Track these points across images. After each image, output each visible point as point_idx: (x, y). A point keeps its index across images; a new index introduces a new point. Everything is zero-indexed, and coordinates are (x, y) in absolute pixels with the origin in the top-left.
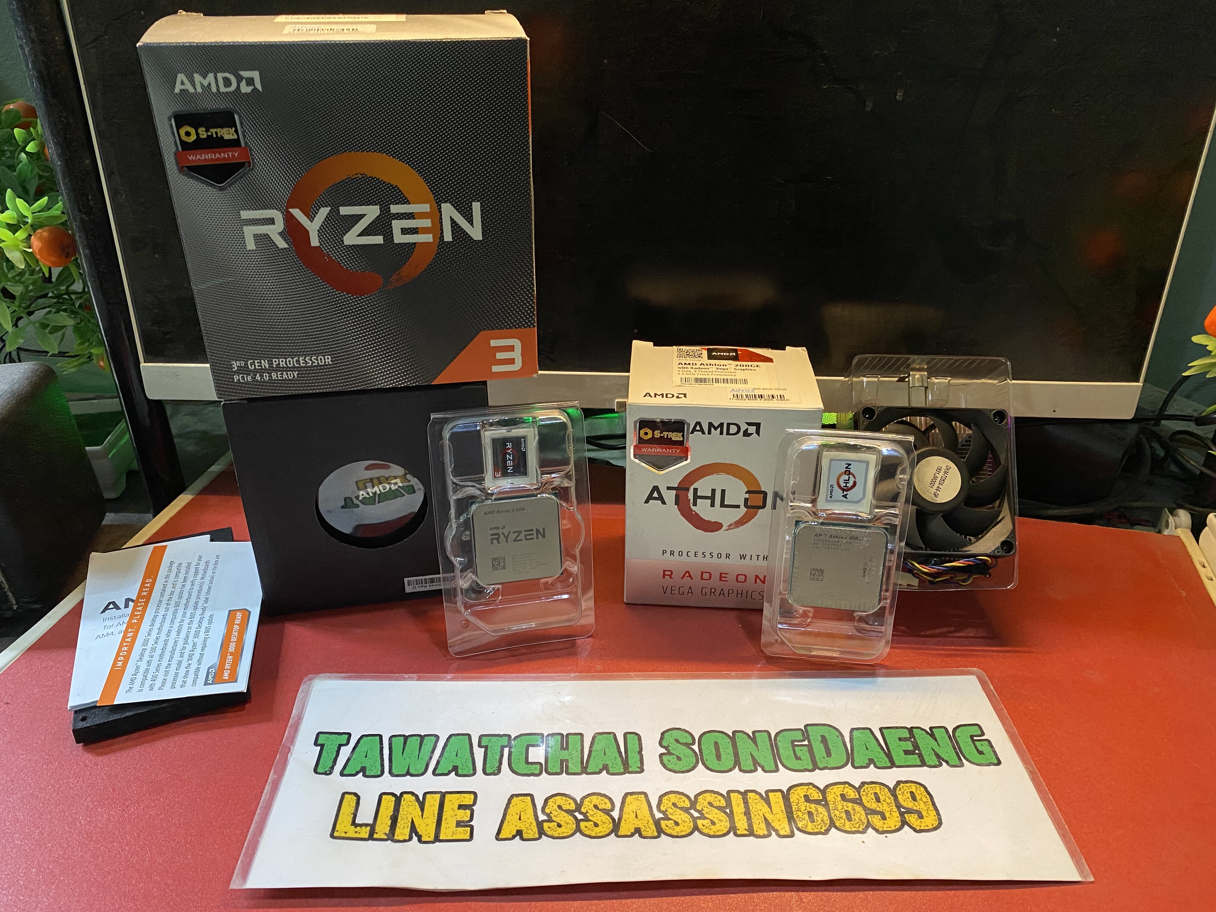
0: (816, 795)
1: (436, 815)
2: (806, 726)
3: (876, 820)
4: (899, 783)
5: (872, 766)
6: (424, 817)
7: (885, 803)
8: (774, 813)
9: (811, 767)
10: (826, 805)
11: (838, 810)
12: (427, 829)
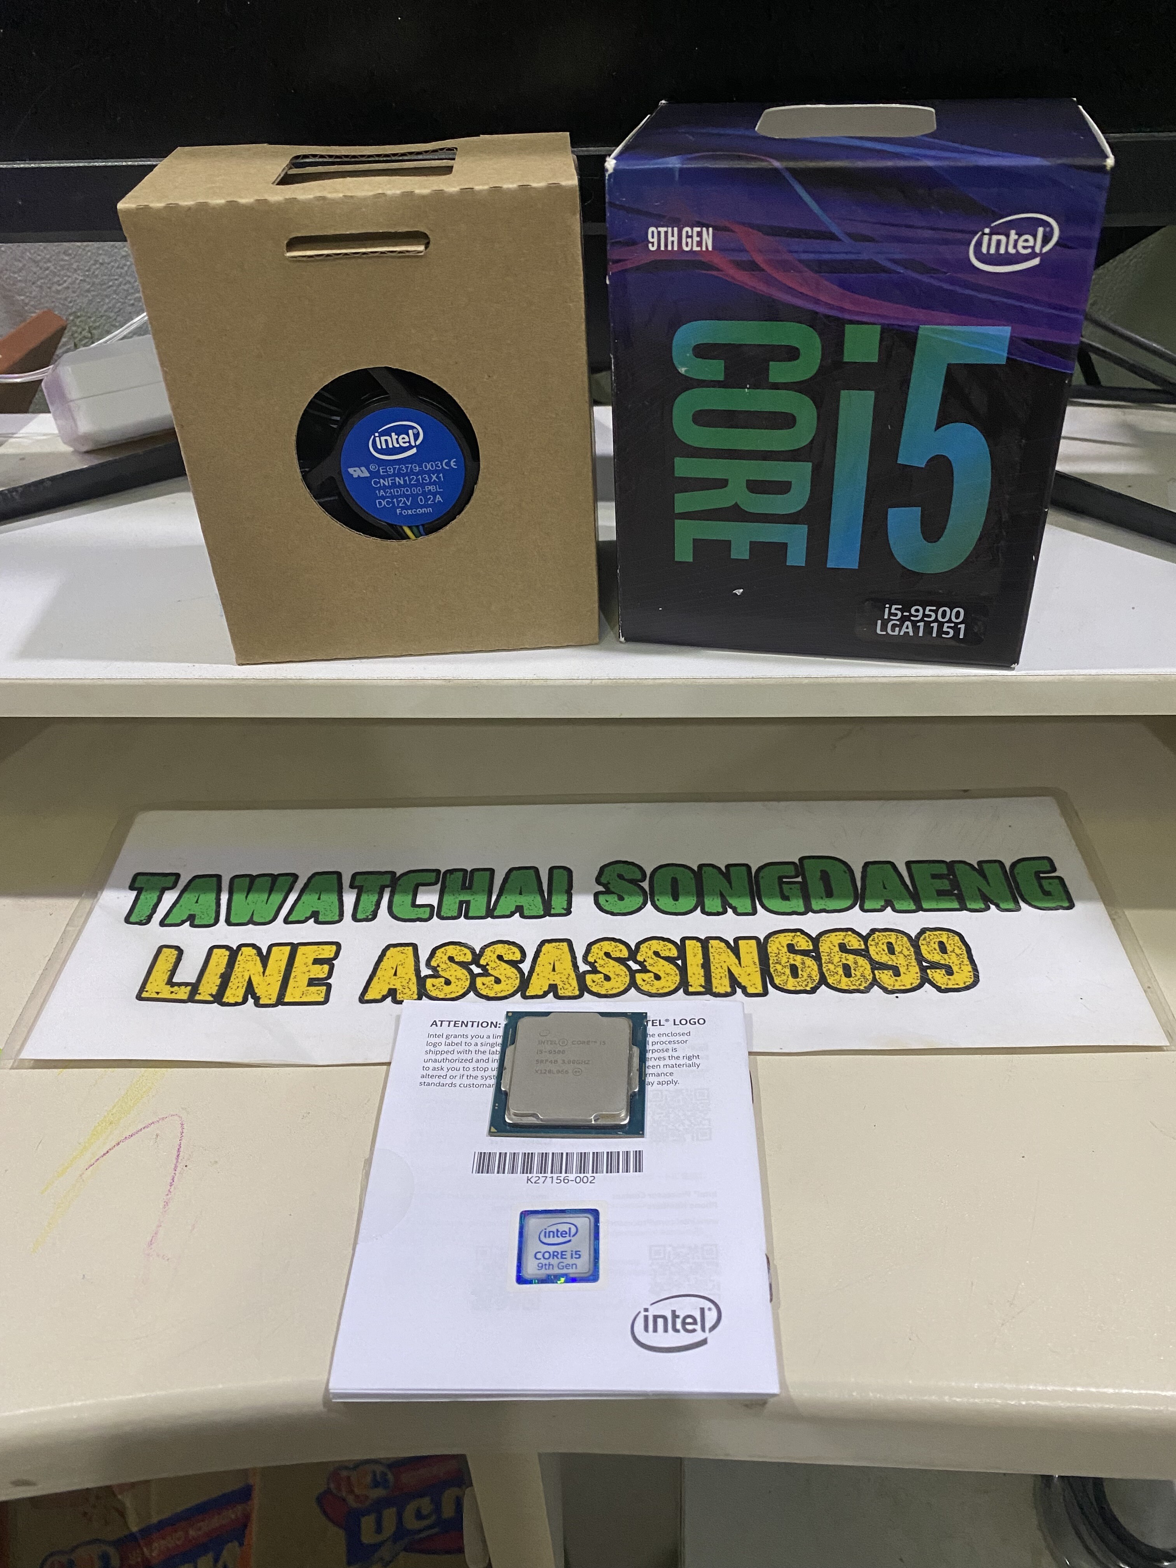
0: (804, 944)
1: (282, 973)
2: (802, 859)
3: (885, 977)
4: (923, 931)
5: (889, 909)
6: (265, 975)
7: (901, 955)
8: (742, 966)
9: (802, 910)
10: (818, 959)
11: (833, 963)
12: (268, 989)
